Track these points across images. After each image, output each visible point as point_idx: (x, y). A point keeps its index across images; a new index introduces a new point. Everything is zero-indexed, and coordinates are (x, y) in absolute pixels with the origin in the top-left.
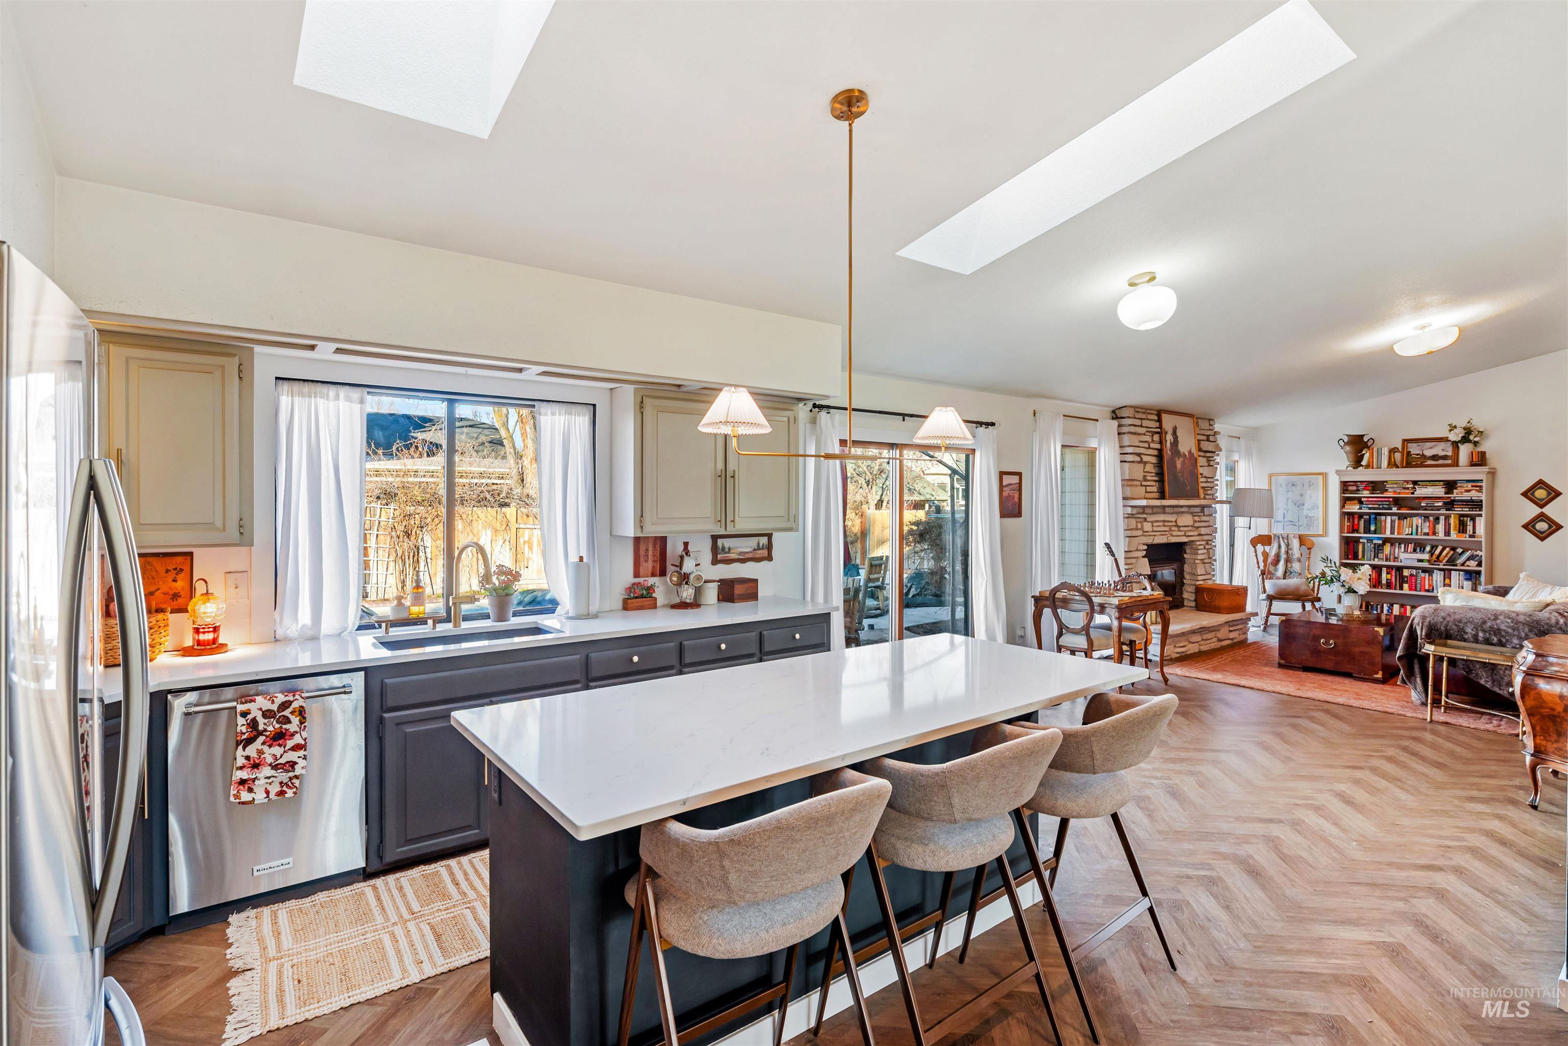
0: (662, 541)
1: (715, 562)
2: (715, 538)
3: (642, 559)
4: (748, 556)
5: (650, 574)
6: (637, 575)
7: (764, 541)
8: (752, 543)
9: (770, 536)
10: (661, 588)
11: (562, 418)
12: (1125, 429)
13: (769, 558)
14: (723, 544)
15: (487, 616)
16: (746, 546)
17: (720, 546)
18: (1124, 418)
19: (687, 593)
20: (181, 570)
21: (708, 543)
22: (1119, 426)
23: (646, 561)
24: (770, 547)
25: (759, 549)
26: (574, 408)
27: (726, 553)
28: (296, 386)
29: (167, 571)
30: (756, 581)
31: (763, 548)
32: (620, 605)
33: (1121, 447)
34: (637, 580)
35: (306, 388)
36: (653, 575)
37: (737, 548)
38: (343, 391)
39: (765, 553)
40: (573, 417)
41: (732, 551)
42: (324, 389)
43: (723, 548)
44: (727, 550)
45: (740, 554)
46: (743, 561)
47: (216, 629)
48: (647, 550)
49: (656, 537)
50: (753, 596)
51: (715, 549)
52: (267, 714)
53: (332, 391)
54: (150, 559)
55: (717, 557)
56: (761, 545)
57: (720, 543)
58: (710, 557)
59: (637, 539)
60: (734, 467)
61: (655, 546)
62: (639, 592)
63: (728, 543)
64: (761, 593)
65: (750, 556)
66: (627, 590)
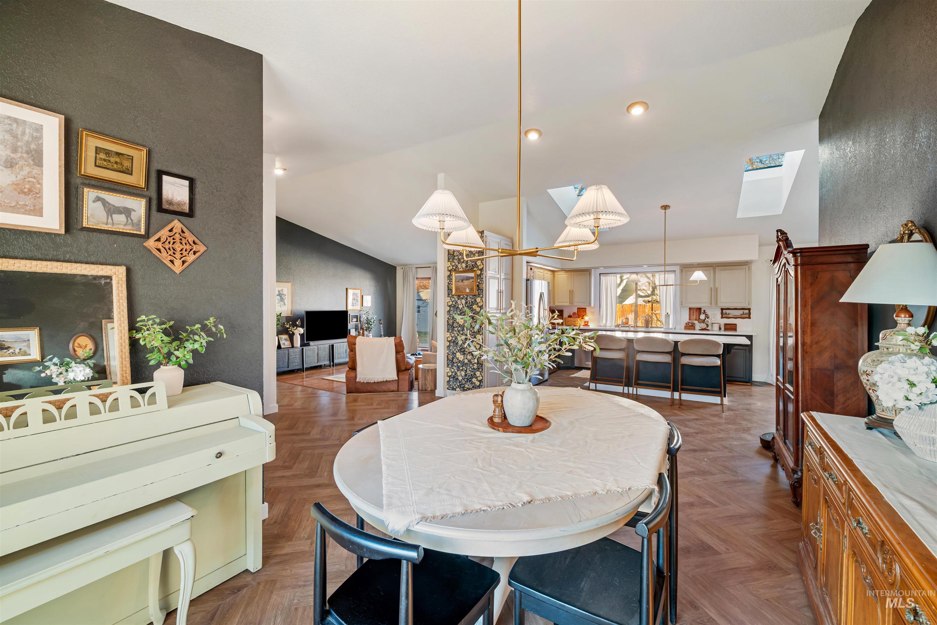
0: (699, 309)
1: (722, 317)
2: (722, 309)
3: (692, 314)
6: (690, 320)
7: (747, 311)
8: (741, 312)
9: (749, 310)
10: (697, 324)
13: (749, 318)
16: (739, 313)
20: (585, 311)
21: (720, 311)
23: (693, 316)
24: (749, 314)
26: (669, 272)
28: (604, 275)
29: (583, 311)
30: (736, 324)
32: (683, 328)
34: (690, 321)
35: (606, 275)
36: (696, 320)
37: (734, 313)
38: (612, 275)
39: (747, 316)
41: (730, 314)
42: (609, 274)
43: (726, 313)
44: (728, 314)
45: (735, 315)
46: (736, 318)
47: (588, 322)
48: (694, 312)
49: (697, 308)
50: (735, 330)
51: (722, 313)
53: (610, 275)
54: (580, 309)
55: (724, 316)
56: (745, 313)
57: (724, 311)
58: (720, 316)
59: (690, 309)
60: (717, 286)
61: (696, 311)
62: (690, 325)
63: (728, 311)
64: (738, 328)
65: (739, 316)
66: (686, 324)
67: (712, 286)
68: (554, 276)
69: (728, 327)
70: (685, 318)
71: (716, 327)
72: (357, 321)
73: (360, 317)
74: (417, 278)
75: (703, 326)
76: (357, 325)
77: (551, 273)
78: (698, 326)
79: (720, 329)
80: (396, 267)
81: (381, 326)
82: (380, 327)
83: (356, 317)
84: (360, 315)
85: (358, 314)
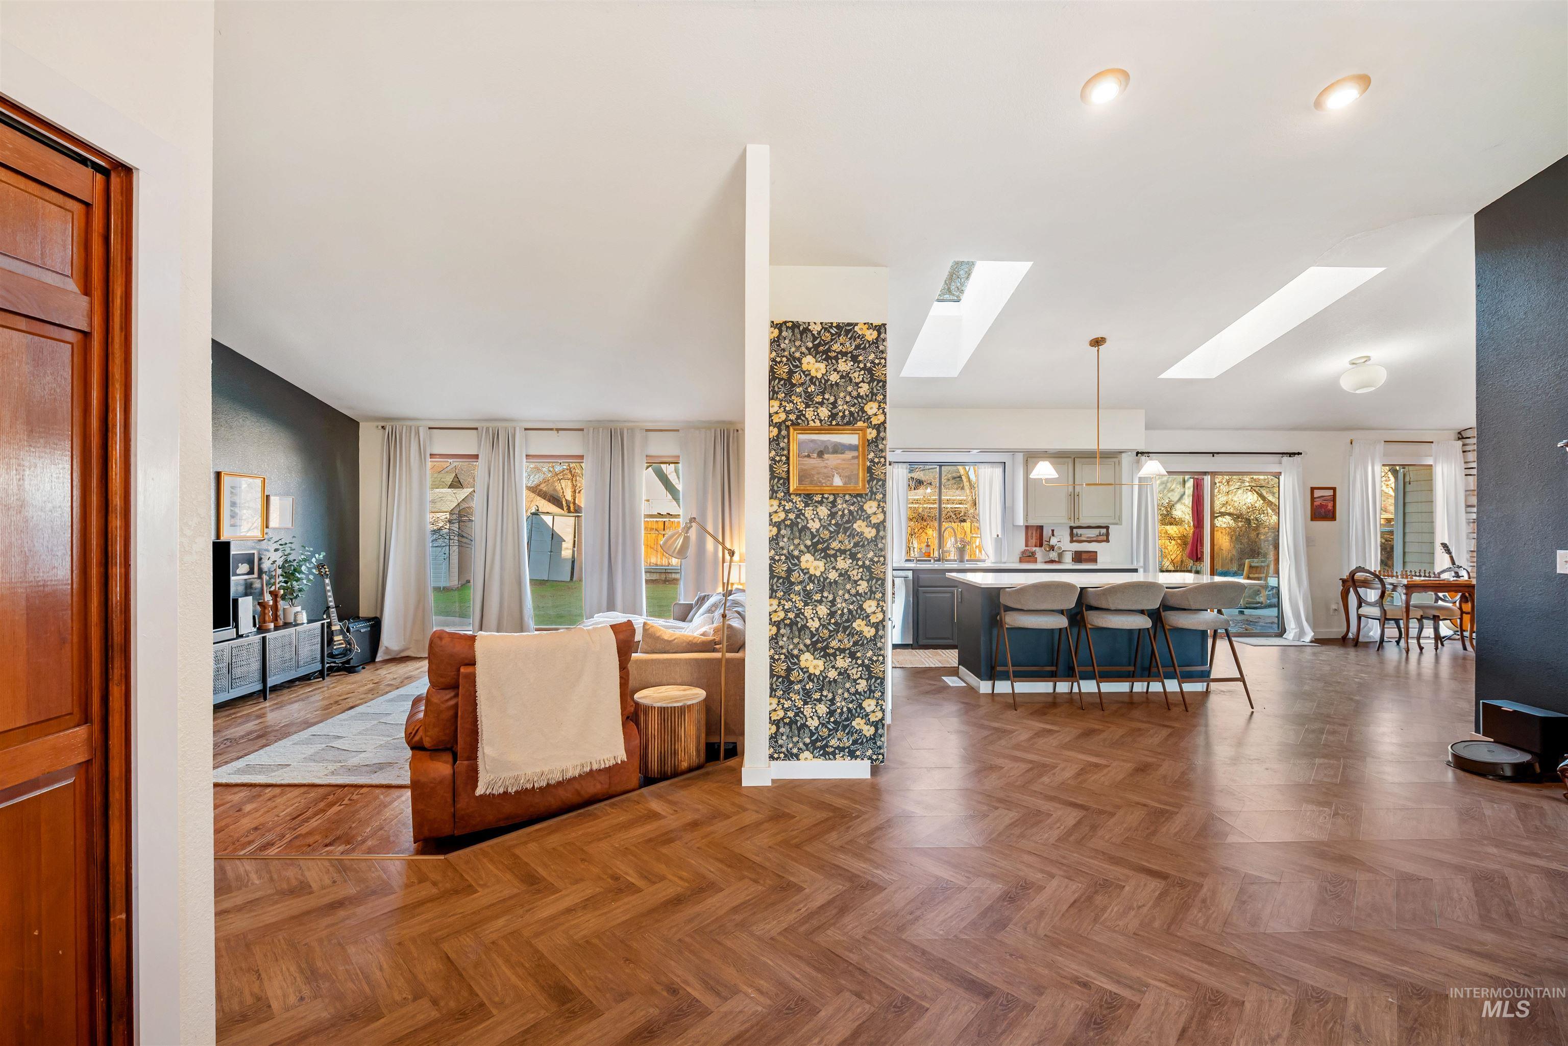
0: (1041, 528)
1: (1072, 541)
2: (1072, 528)
3: (1030, 537)
4: (1093, 539)
5: (1034, 546)
6: (1027, 546)
7: (1104, 531)
8: (1096, 531)
9: (1107, 528)
10: (1039, 552)
11: (991, 469)
12: (1468, 448)
13: (1107, 541)
14: (1077, 531)
16: (1092, 533)
17: (1075, 533)
18: (1469, 438)
19: (1053, 555)
21: (1068, 531)
22: (1464, 445)
23: (1032, 538)
24: (1107, 534)
25: (1100, 535)
26: (995, 466)
27: (1079, 536)
30: (1096, 552)
31: (1103, 535)
32: (1018, 560)
33: (1466, 463)
34: (1027, 548)
36: (1036, 546)
37: (1086, 534)
38: (901, 465)
39: (1105, 538)
40: (994, 470)
41: (1082, 536)
43: (1077, 535)
45: (1088, 537)
46: (1092, 542)
48: (1032, 532)
49: (1036, 526)
50: (1094, 560)
51: (1072, 534)
55: (1074, 539)
56: (1101, 533)
57: (1075, 531)
58: (1068, 538)
59: (1027, 528)
60: (1077, 490)
61: (1036, 531)
62: (1028, 555)
63: (1080, 531)
64: (1100, 558)
65: (1095, 539)
66: (1021, 553)
67: (1071, 489)
69: (1085, 557)
70: (1020, 543)
71: (1068, 557)
72: (251, 572)
73: (260, 559)
74: (432, 455)
76: (251, 584)
78: (1041, 555)
79: (1074, 560)
80: (358, 423)
81: (327, 581)
82: (324, 586)
83: (249, 559)
84: (259, 554)
85: (255, 552)
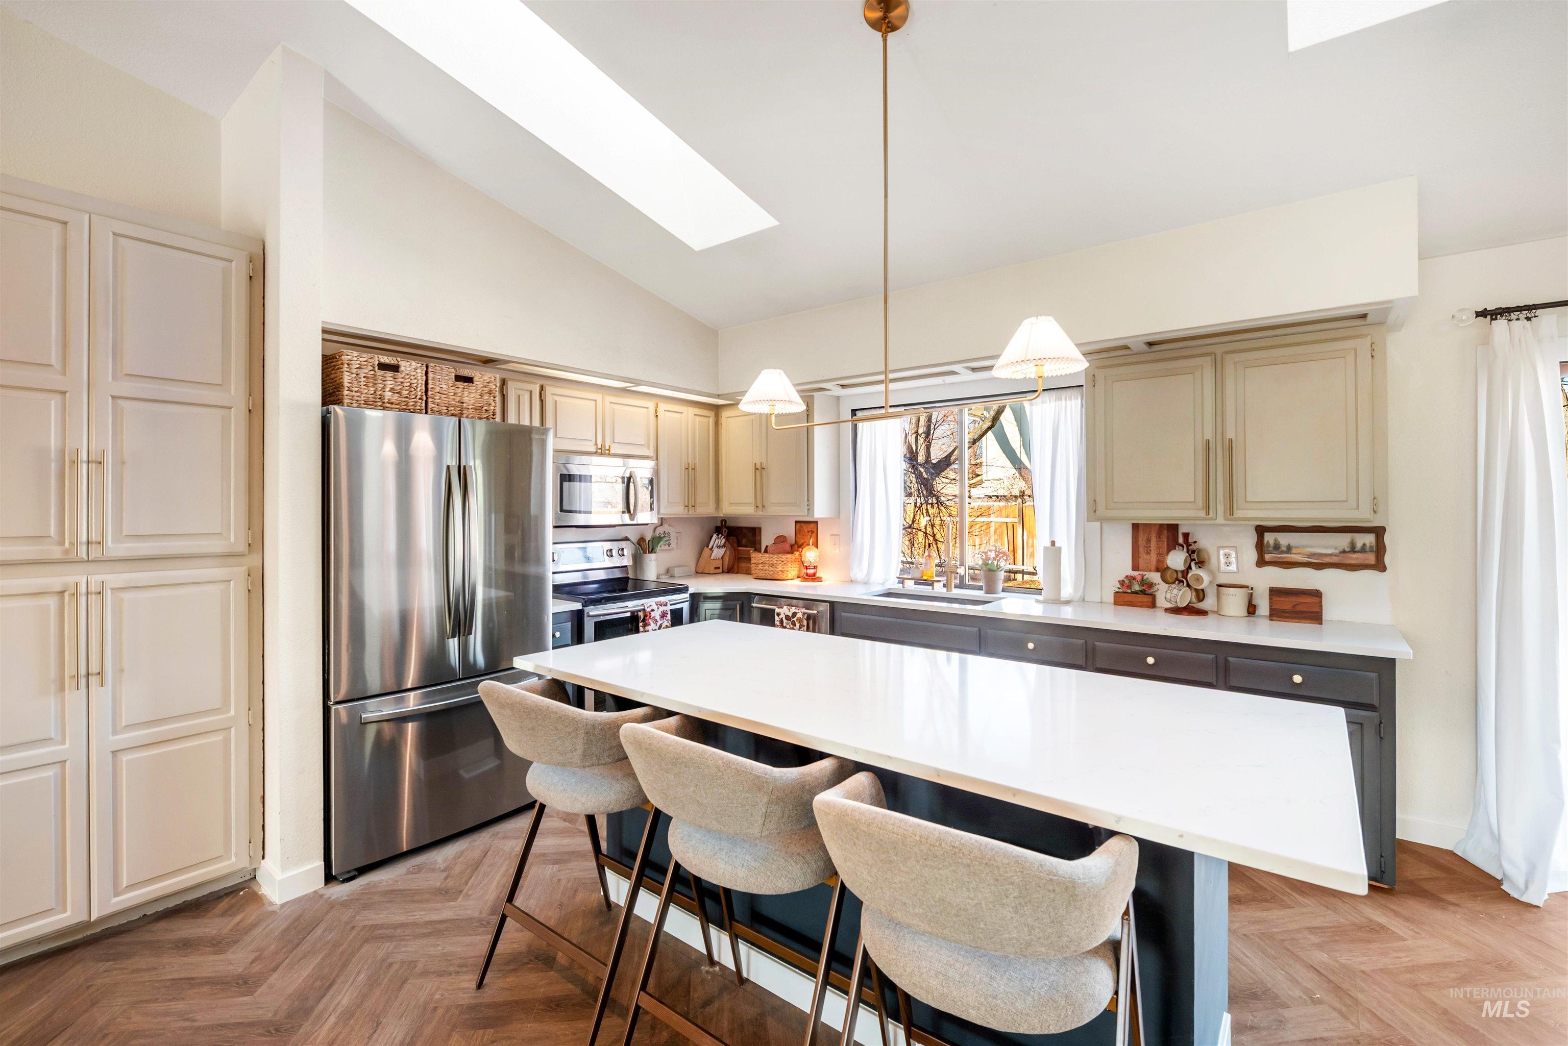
1: (1261, 562)
2: (1261, 531)
3: (1141, 549)
4: (1327, 560)
5: (1153, 568)
6: (1135, 567)
7: (1369, 539)
8: (1342, 541)
9: (1378, 533)
11: (1053, 404)
13: (1380, 566)
14: (1276, 540)
15: (980, 588)
16: (1332, 544)
17: (1272, 542)
20: (813, 532)
21: (1252, 538)
23: (1148, 553)
24: (1380, 549)
25: (1353, 549)
26: (1064, 393)
27: (1283, 552)
29: (808, 532)
30: (1325, 596)
31: (1364, 551)
32: (1111, 599)
34: (1135, 573)
36: (1156, 569)
37: (1305, 547)
39: (1371, 558)
40: (1064, 402)
41: (1294, 551)
43: (1277, 547)
44: (1285, 549)
45: (1313, 555)
46: (1319, 566)
47: (815, 567)
48: (1149, 541)
49: (1161, 525)
51: (1260, 546)
52: (787, 617)
54: (802, 524)
55: (1267, 557)
56: (1359, 545)
57: (1269, 538)
58: (1253, 556)
59: (1136, 527)
60: (1230, 434)
61: (1159, 535)
62: (1137, 587)
63: (1284, 539)
64: (1330, 612)
65: (1335, 560)
66: (1122, 583)
67: (1209, 435)
68: (717, 423)
69: (1286, 604)
70: (1120, 561)
71: (1234, 603)
75: (1183, 596)
77: (711, 414)
78: (1166, 594)
79: (1252, 609)
